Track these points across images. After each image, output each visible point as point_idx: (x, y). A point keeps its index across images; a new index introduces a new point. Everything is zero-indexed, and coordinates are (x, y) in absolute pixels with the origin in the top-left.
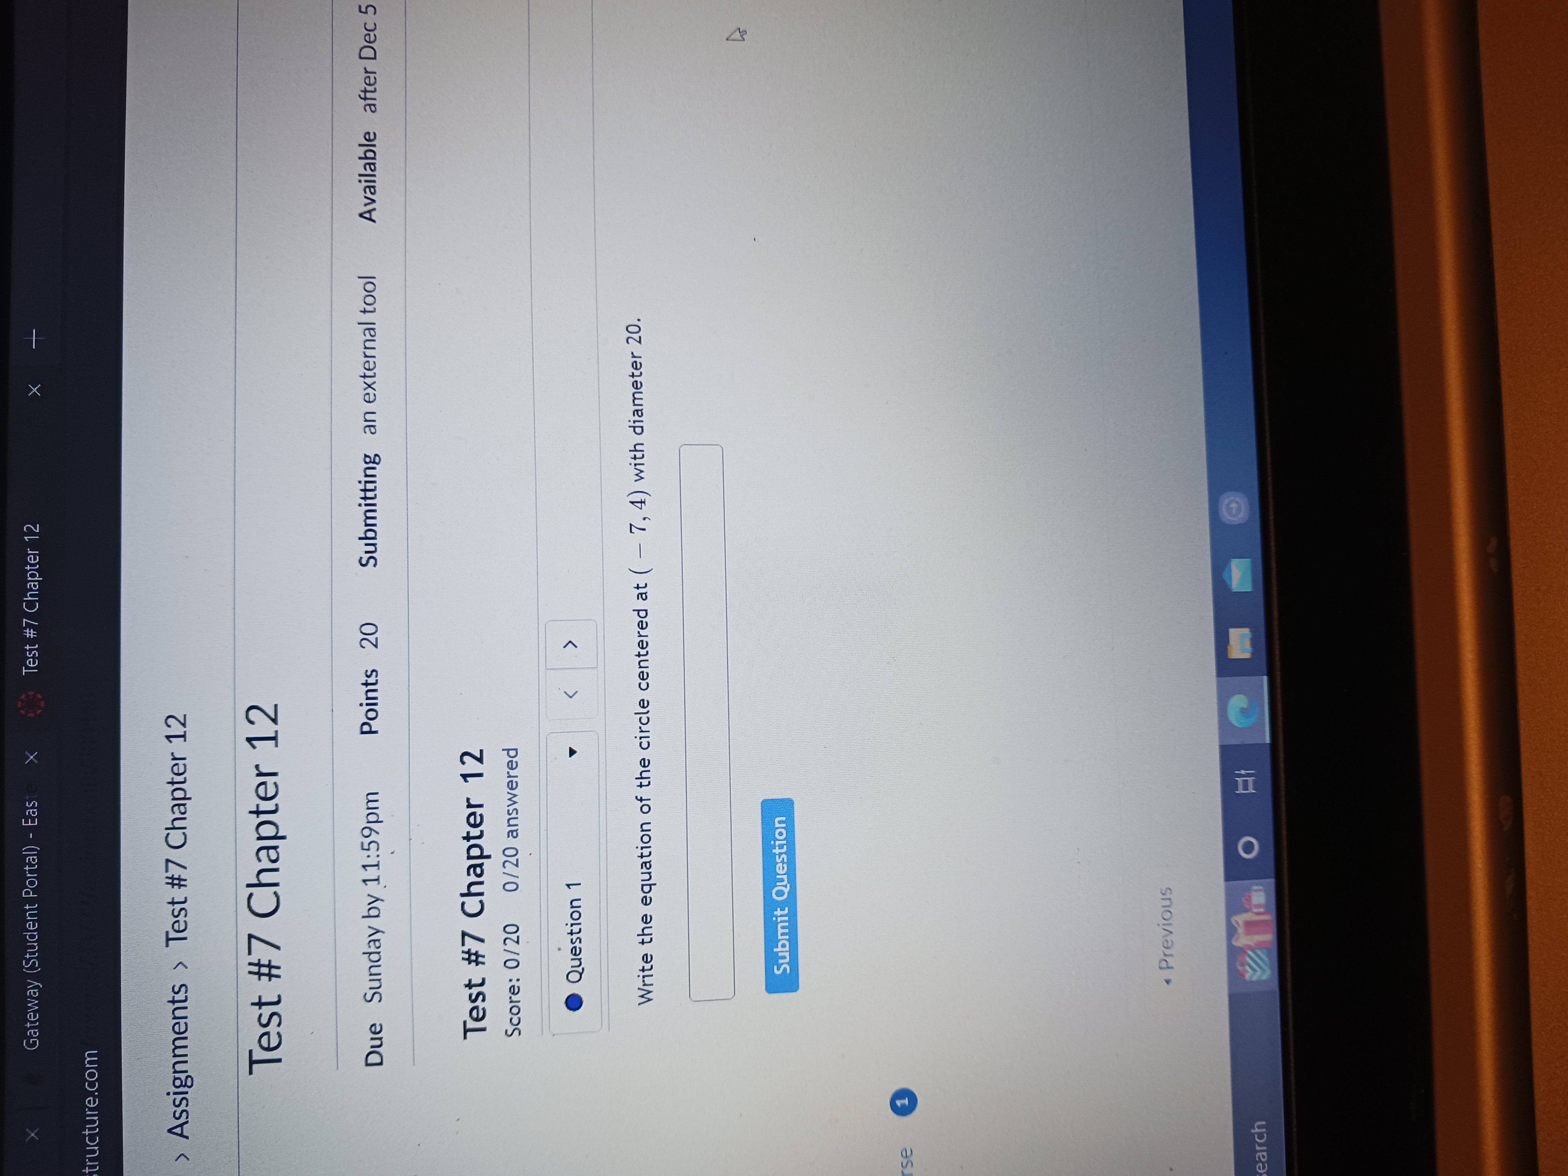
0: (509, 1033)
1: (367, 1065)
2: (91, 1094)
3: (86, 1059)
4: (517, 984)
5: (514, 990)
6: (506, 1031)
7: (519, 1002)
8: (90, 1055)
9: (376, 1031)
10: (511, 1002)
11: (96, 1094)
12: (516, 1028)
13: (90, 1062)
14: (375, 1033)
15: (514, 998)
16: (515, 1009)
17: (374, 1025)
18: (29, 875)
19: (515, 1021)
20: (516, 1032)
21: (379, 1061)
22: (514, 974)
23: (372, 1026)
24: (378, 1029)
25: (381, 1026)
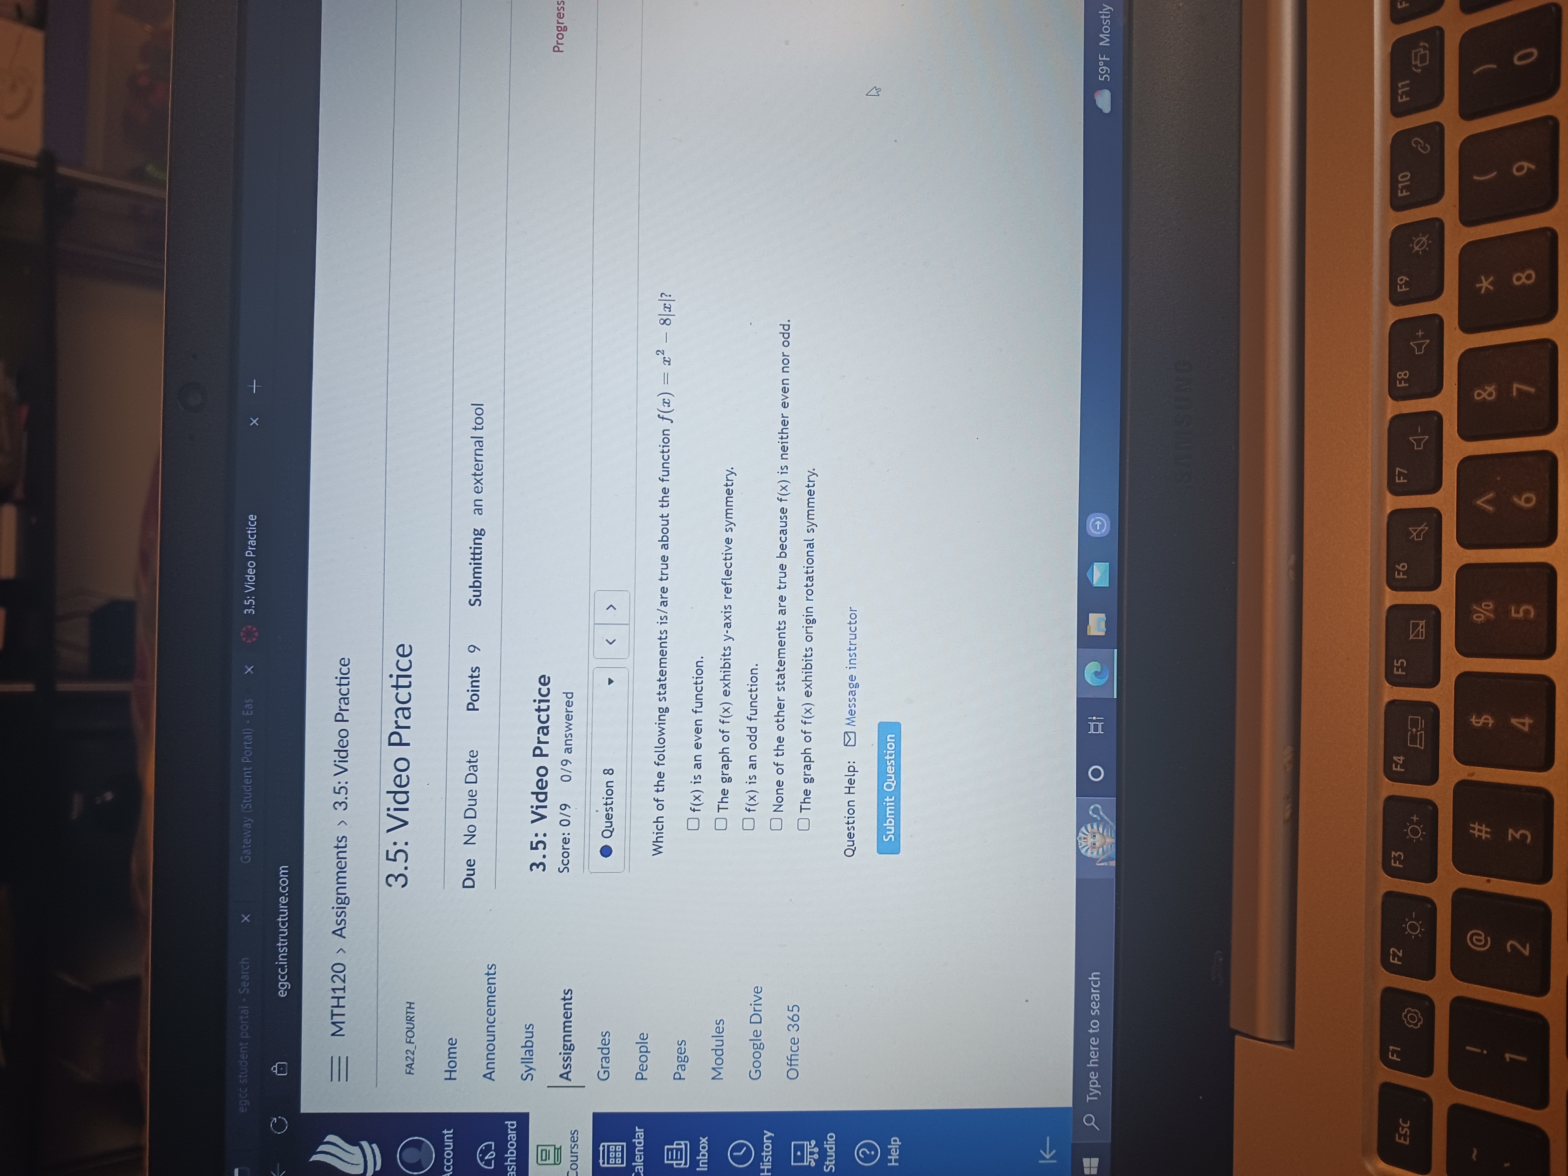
0: (561, 870)
1: (464, 887)
2: (283, 894)
3: (280, 871)
4: (568, 837)
5: (566, 841)
6: (559, 869)
7: (569, 849)
8: (283, 869)
9: (470, 864)
10: (564, 849)
11: (287, 894)
12: (565, 867)
13: (283, 874)
14: (470, 866)
15: (566, 847)
16: (566, 853)
17: (470, 860)
18: (247, 748)
19: (565, 862)
20: (566, 870)
21: (472, 885)
22: (566, 830)
23: (468, 861)
24: (472, 863)
25: (474, 861)
